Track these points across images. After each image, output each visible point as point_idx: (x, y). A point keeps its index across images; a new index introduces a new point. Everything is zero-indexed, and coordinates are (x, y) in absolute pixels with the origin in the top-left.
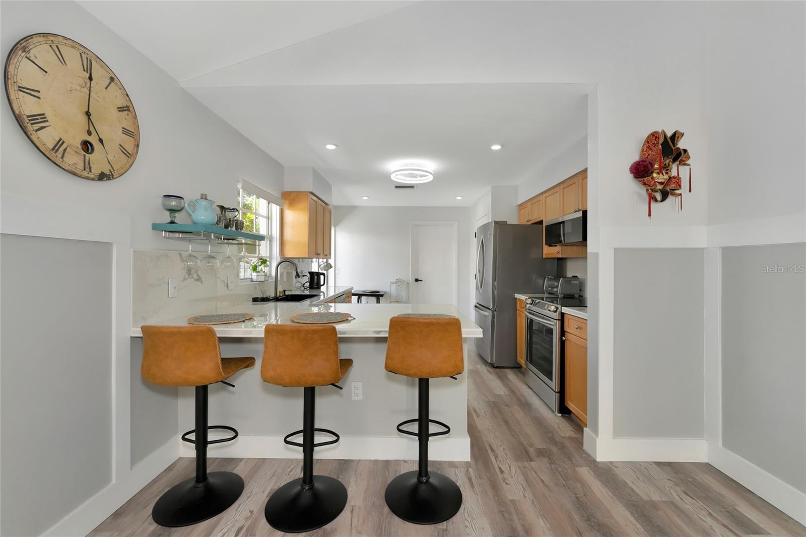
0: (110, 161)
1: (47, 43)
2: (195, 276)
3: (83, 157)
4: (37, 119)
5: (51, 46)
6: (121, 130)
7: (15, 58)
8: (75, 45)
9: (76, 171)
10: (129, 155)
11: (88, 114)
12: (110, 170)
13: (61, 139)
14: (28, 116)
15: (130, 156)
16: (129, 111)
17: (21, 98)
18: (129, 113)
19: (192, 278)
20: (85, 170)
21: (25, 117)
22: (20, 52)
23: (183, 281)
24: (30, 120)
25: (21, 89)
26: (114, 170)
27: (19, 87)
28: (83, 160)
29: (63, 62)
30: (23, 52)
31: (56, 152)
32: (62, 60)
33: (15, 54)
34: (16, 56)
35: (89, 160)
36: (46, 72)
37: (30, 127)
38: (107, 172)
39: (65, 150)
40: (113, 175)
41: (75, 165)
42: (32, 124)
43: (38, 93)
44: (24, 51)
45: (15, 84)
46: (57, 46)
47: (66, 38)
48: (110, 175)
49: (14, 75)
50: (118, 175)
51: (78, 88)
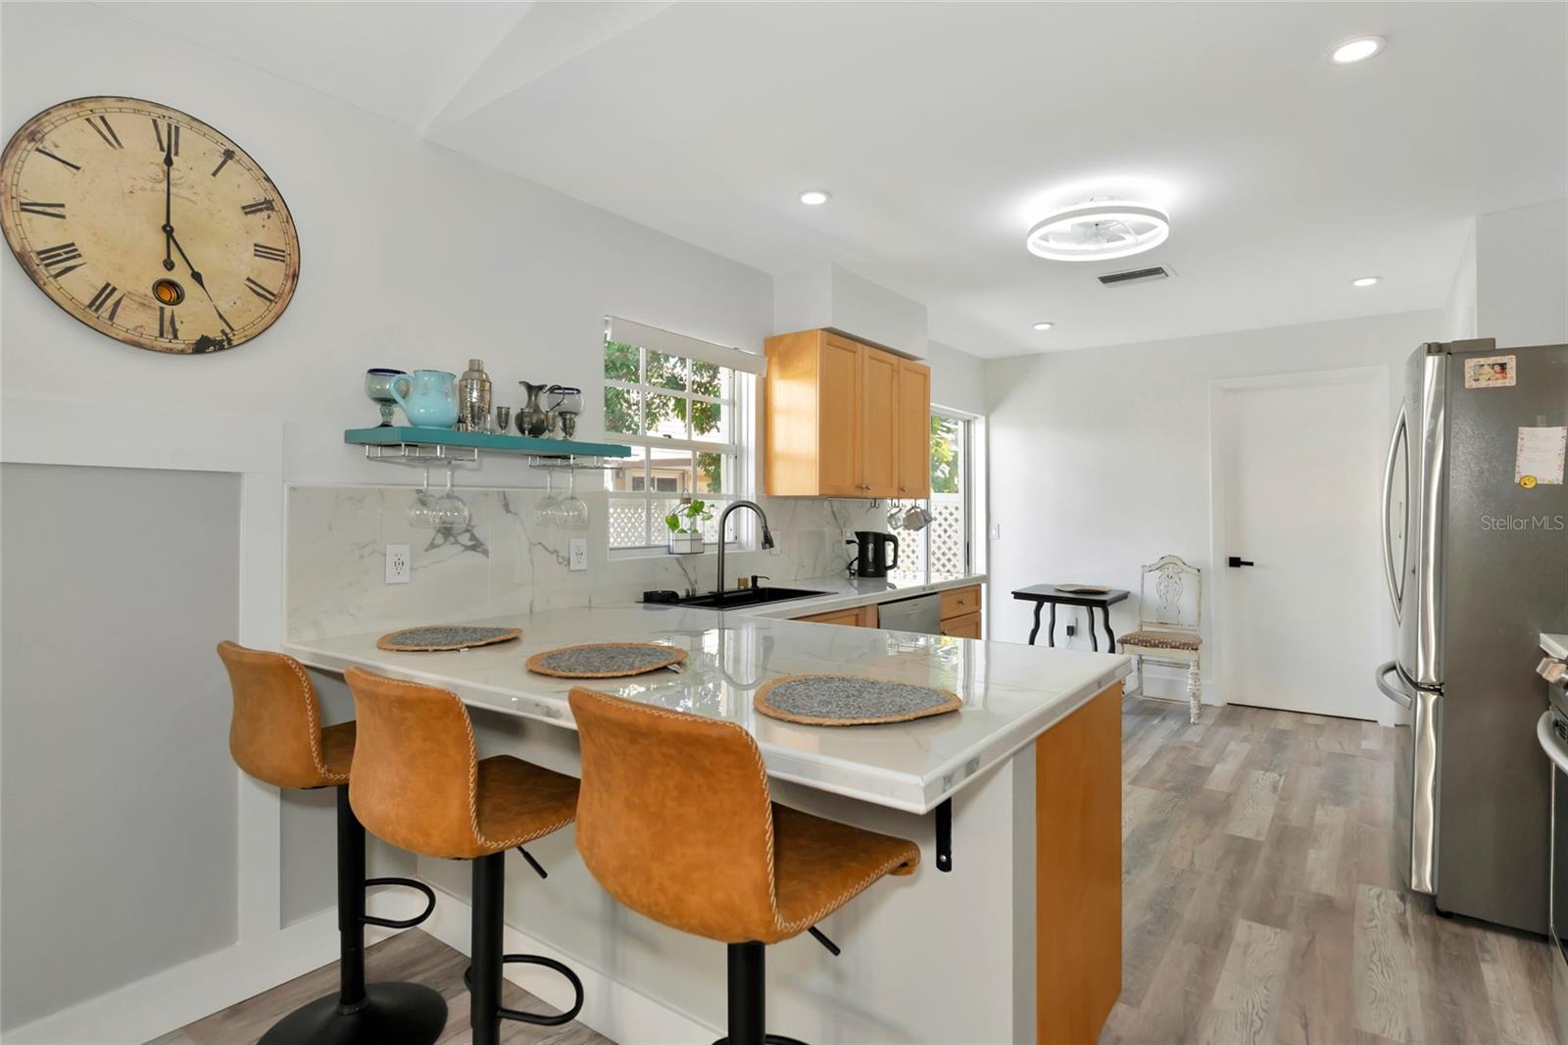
0: (222, 313)
1: (79, 116)
2: (465, 539)
3: (158, 313)
4: (59, 255)
5: (88, 120)
6: (252, 248)
7: (13, 156)
8: (139, 105)
9: (142, 340)
10: (272, 298)
11: (168, 231)
12: (223, 332)
13: (108, 285)
14: (39, 253)
15: (275, 300)
16: (273, 209)
17: (25, 223)
18: (273, 215)
19: (457, 542)
20: (162, 335)
21: (33, 255)
22: (25, 143)
23: (427, 550)
24: (43, 259)
25: (25, 207)
26: (232, 329)
27: (22, 204)
28: (158, 317)
29: (115, 144)
30: (29, 142)
31: (97, 310)
32: (112, 139)
33: (14, 148)
34: (15, 153)
35: (173, 316)
36: (78, 168)
37: (44, 271)
38: (215, 334)
39: (117, 304)
40: (229, 341)
41: (139, 330)
42: (47, 265)
43: (61, 209)
44: (33, 140)
45: (14, 200)
46: (102, 118)
47: (121, 99)
48: (223, 341)
49: (12, 184)
50: (243, 340)
51: (149, 184)
